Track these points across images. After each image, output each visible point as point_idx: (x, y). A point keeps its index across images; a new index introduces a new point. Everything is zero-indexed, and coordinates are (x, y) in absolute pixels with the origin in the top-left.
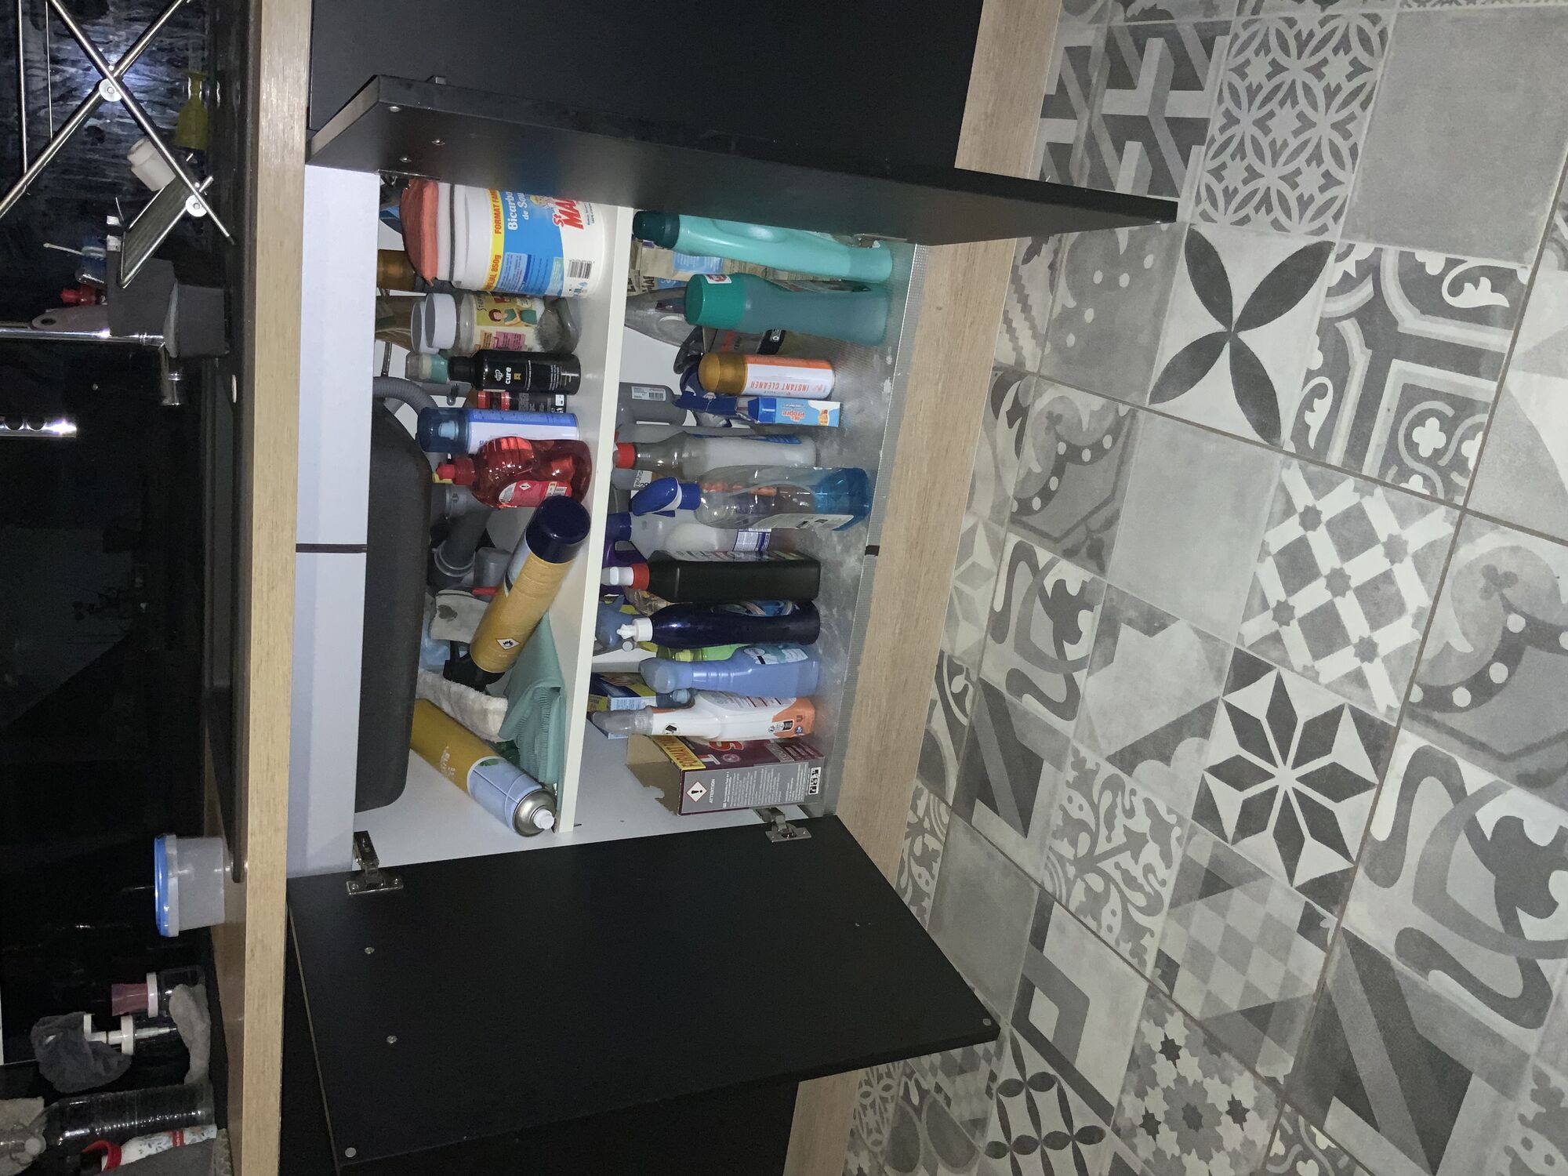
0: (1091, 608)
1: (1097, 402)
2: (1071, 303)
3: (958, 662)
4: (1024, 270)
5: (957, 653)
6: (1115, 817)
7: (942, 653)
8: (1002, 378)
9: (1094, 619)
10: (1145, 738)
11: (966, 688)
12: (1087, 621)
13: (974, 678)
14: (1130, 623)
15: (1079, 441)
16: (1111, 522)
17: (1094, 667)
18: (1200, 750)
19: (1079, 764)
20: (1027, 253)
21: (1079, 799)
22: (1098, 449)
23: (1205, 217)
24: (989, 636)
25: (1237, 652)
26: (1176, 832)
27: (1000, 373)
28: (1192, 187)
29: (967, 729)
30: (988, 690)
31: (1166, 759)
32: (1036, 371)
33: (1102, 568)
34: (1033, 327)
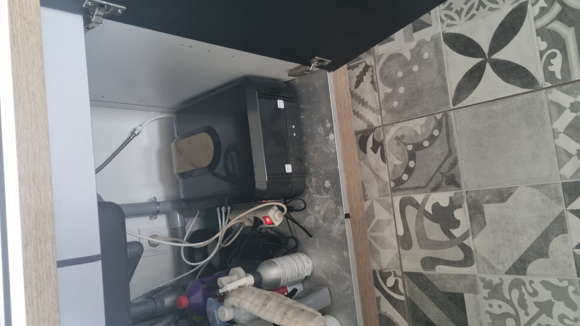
0: (460, 207)
1: (422, 121)
2: (389, 90)
3: (386, 271)
4: (357, 91)
5: (384, 268)
6: (526, 300)
7: (374, 272)
8: (362, 136)
9: (465, 211)
10: (526, 252)
11: (396, 282)
12: (460, 214)
13: (399, 273)
14: (488, 202)
15: (419, 140)
16: (455, 164)
17: (475, 233)
18: (565, 241)
19: (488, 285)
20: (356, 84)
21: (496, 302)
22: (432, 139)
23: (449, 25)
24: (401, 249)
25: (563, 184)
26: (571, 289)
27: (360, 135)
28: (437, 19)
29: (405, 302)
30: (412, 276)
31: (545, 255)
32: (381, 124)
33: (458, 186)
34: (371, 109)
